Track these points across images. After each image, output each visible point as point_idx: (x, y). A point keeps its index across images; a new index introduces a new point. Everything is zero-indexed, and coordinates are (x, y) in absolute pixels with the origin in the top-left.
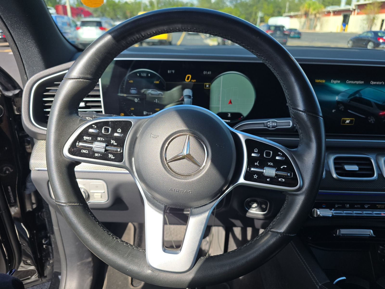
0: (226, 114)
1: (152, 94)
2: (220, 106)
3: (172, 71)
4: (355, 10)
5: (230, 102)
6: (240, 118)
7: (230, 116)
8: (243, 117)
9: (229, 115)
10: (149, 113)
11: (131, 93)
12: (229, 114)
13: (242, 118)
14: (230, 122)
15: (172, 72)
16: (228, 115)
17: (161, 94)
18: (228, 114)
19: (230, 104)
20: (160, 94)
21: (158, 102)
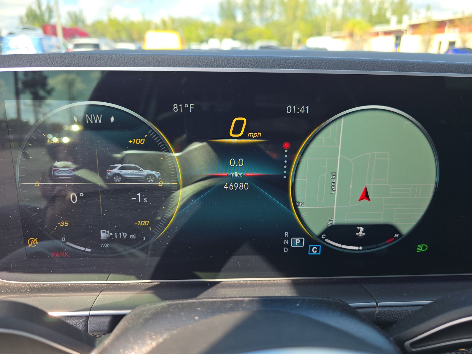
0: (353, 228)
1: (124, 179)
2: (335, 207)
3: (186, 106)
4: (406, 31)
5: (365, 196)
6: (393, 239)
7: (364, 234)
8: (401, 235)
9: (361, 233)
10: (118, 236)
11: (55, 176)
12: (362, 229)
13: (396, 238)
14: (363, 250)
15: (186, 110)
16: (358, 231)
17: (153, 175)
18: (358, 228)
19: (365, 201)
20: (148, 175)
21: (145, 200)
